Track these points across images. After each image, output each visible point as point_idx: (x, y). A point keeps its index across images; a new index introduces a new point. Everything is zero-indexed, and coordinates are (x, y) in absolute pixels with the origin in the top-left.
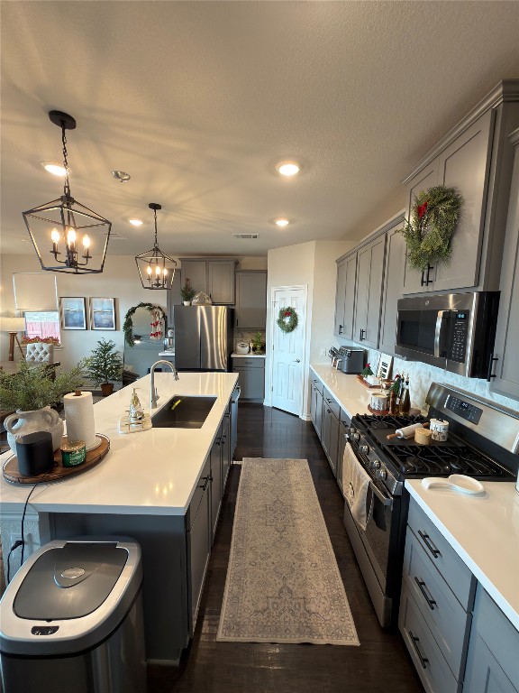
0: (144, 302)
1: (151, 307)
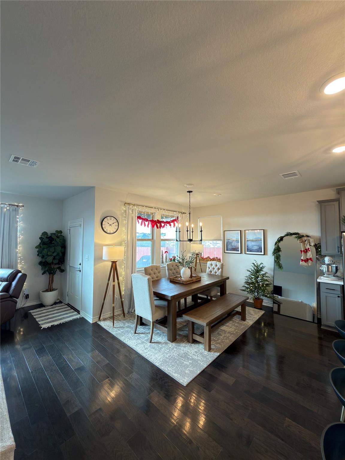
0: (292, 232)
1: (299, 236)
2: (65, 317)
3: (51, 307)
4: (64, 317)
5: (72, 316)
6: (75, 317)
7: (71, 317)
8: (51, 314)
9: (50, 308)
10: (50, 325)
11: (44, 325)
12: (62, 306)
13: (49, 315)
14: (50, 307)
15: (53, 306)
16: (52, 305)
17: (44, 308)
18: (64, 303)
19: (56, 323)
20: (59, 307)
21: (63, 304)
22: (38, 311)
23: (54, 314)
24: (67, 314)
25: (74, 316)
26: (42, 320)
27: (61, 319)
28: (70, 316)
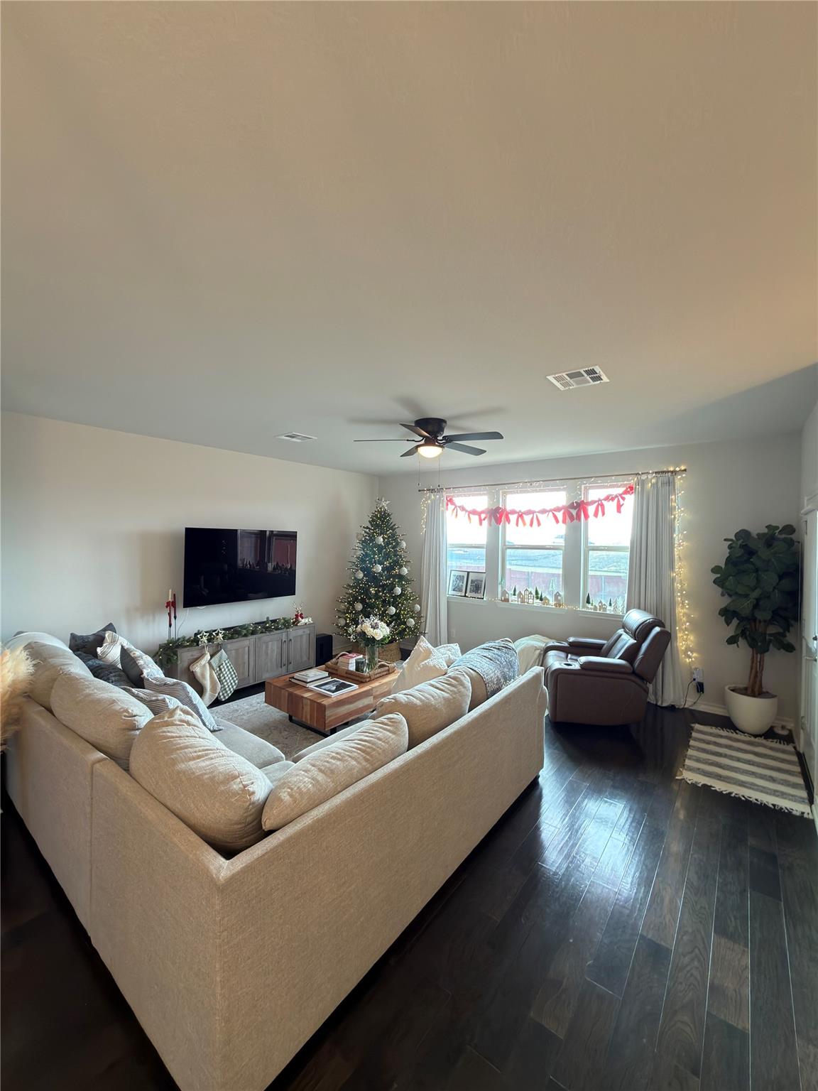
2: (758, 784)
3: (752, 739)
4: (753, 784)
5: (783, 795)
6: (784, 804)
7: (777, 796)
8: (731, 758)
9: (744, 742)
10: (702, 780)
11: (690, 773)
12: (784, 752)
13: (725, 756)
14: (747, 738)
15: (757, 740)
16: (755, 736)
17: (730, 734)
18: (795, 748)
19: (719, 786)
20: (771, 748)
21: (790, 748)
22: (711, 734)
23: (738, 760)
24: (773, 780)
25: (785, 798)
26: (698, 760)
27: (742, 784)
28: (775, 793)
